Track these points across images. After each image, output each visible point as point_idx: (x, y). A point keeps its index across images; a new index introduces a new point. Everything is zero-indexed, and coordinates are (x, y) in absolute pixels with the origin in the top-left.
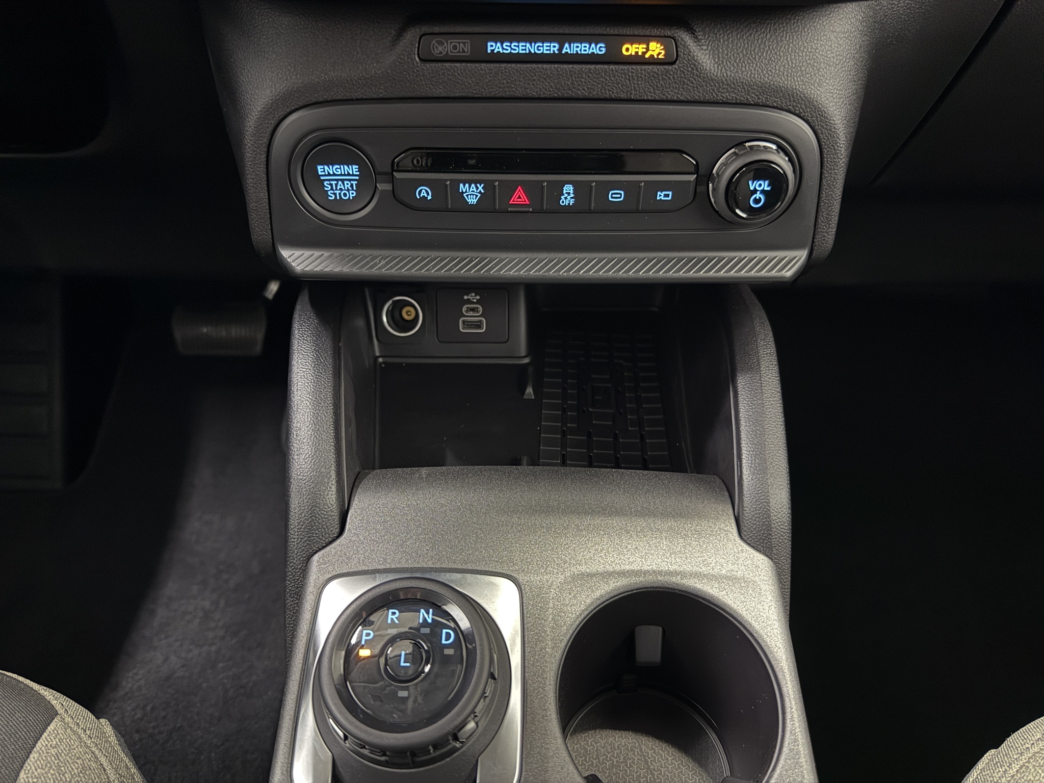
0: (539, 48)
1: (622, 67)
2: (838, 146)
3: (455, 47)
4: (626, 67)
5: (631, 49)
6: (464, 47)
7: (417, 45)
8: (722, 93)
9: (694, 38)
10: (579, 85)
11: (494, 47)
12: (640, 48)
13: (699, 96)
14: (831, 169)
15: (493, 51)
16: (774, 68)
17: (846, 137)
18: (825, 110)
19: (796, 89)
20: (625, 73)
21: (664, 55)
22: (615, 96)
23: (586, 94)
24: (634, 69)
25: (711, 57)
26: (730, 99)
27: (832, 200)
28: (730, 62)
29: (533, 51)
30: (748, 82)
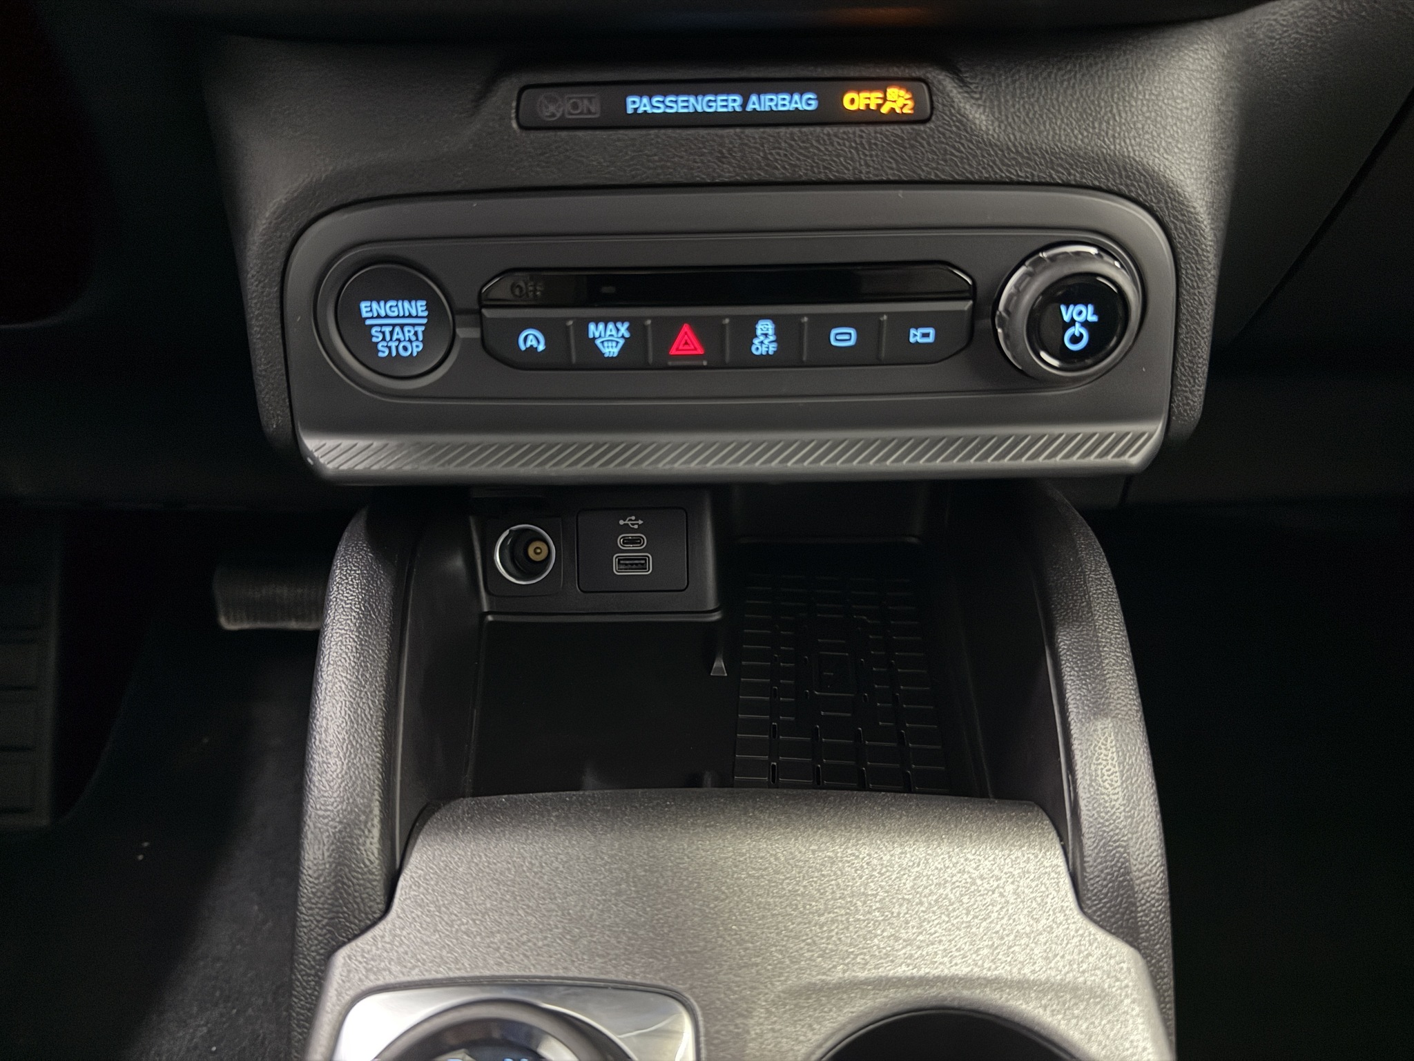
0: (711, 104)
1: (843, 129)
2: (1202, 250)
3: (575, 106)
4: (850, 129)
5: (856, 101)
6: (589, 105)
7: (514, 104)
8: (1008, 166)
9: (958, 79)
10: (776, 160)
11: (638, 104)
12: (872, 99)
13: (971, 173)
14: (1193, 287)
15: (636, 109)
16: (1091, 125)
17: (1215, 235)
18: (1179, 190)
19: (1129, 157)
20: (849, 139)
21: (913, 109)
22: (835, 176)
23: (788, 174)
24: (863, 132)
25: (987, 110)
26: (1021, 177)
27: (1197, 339)
28: (1019, 117)
29: (699, 109)
30: (1050, 147)
